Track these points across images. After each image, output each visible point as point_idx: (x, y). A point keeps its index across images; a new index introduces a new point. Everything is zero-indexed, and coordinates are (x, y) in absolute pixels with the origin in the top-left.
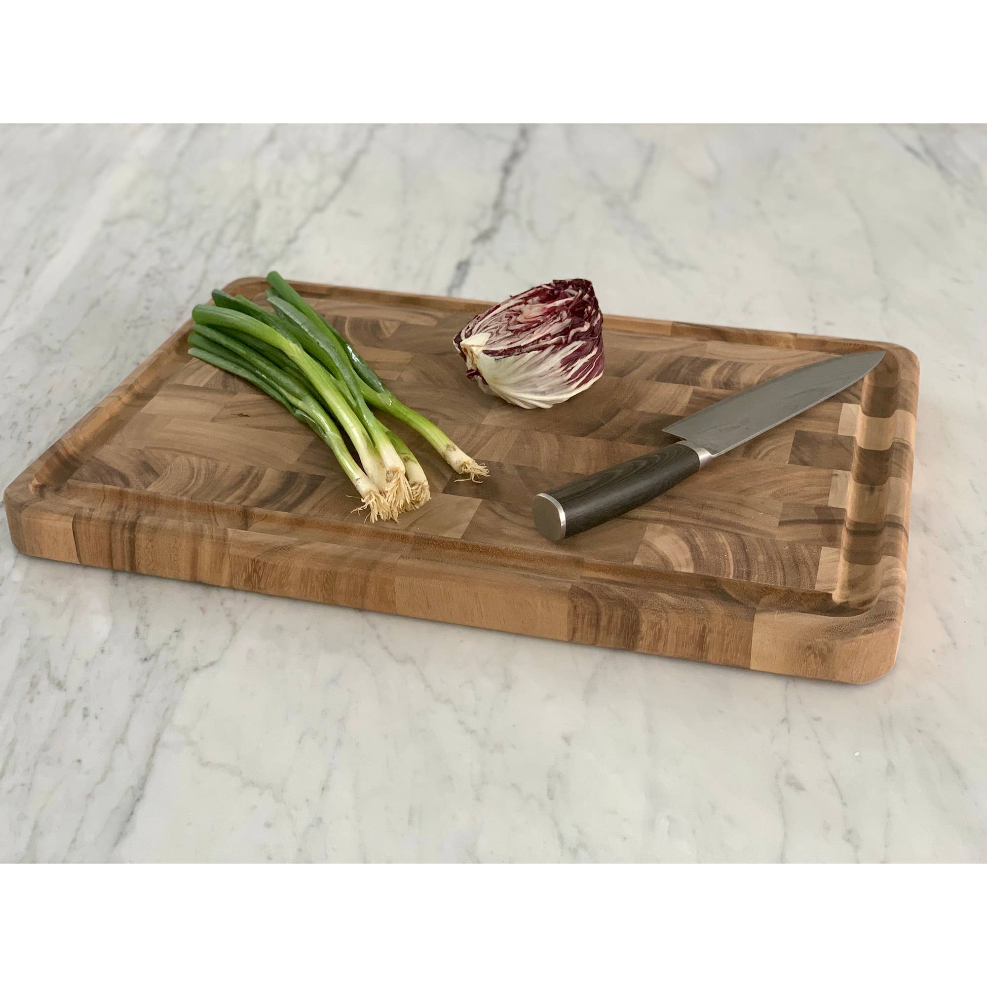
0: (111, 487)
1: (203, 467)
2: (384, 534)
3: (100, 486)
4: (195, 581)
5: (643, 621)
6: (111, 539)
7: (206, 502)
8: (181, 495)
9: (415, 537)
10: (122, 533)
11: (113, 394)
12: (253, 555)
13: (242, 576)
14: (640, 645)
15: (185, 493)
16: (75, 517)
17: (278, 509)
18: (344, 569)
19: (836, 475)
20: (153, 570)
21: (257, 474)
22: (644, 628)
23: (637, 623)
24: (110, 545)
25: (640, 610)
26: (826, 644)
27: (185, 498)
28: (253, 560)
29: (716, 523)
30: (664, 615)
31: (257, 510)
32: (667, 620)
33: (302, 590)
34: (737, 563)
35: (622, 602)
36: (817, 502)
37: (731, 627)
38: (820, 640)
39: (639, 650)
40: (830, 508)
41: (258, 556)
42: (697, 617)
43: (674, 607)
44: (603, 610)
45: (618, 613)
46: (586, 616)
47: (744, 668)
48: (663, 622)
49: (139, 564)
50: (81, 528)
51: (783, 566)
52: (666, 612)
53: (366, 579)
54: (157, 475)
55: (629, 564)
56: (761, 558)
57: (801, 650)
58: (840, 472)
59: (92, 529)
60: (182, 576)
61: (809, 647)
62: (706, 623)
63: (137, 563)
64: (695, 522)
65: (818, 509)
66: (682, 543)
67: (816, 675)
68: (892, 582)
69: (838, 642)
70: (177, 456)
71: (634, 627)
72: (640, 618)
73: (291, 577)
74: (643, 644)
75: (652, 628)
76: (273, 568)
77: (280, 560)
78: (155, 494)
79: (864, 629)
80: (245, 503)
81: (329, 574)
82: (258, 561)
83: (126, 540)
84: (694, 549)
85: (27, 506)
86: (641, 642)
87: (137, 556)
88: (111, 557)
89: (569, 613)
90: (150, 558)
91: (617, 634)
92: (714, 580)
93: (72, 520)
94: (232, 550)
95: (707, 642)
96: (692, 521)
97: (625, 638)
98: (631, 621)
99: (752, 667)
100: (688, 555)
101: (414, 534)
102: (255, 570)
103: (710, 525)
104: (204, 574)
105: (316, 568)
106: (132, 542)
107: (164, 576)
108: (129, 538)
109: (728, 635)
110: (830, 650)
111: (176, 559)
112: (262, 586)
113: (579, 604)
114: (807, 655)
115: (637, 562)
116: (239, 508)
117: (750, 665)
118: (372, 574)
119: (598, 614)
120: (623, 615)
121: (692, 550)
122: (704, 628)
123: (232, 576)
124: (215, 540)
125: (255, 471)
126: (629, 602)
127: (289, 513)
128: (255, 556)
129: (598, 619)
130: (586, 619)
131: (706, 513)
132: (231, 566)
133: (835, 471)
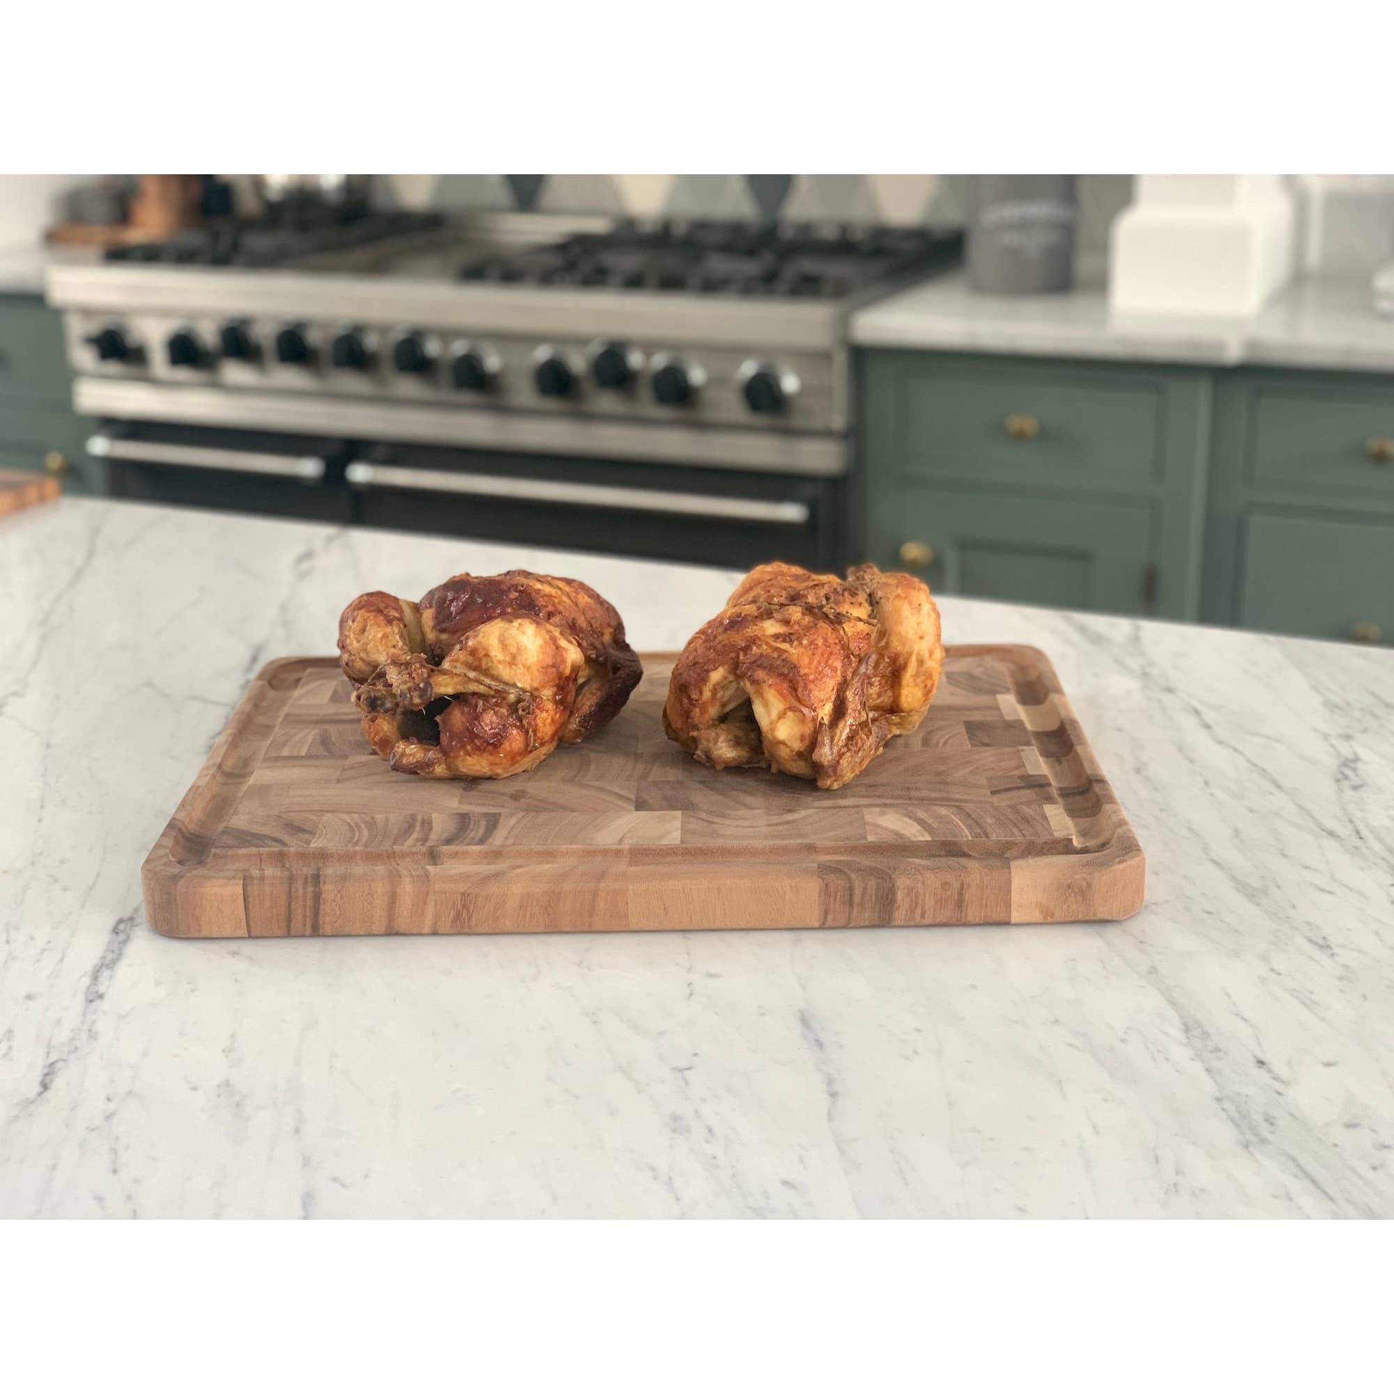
0: (267, 849)
1: (358, 820)
2: (594, 852)
3: (254, 850)
4: (392, 932)
5: (899, 889)
6: (291, 897)
7: (384, 849)
8: (353, 846)
9: (630, 849)
10: (304, 888)
11: (204, 773)
12: (463, 887)
13: (449, 916)
14: (897, 916)
15: (357, 843)
16: (244, 879)
17: (469, 845)
18: (569, 886)
19: (1023, 750)
20: (340, 927)
21: (423, 821)
22: (900, 896)
23: (892, 891)
24: (290, 904)
25: (893, 876)
26: (1084, 879)
27: (358, 848)
28: (463, 894)
29: (927, 800)
30: (920, 878)
31: (445, 848)
32: (923, 883)
33: (520, 919)
34: (969, 827)
35: (873, 871)
36: (1016, 772)
37: (989, 878)
38: (1077, 877)
39: (896, 923)
40: (1032, 776)
41: (469, 888)
42: (954, 873)
43: (927, 868)
44: (856, 885)
45: (873, 883)
46: (839, 894)
47: (1005, 923)
48: (920, 885)
49: (323, 922)
50: (254, 889)
51: (1014, 824)
52: (921, 874)
53: (595, 894)
54: (313, 833)
55: (864, 841)
56: (989, 820)
57: (1060, 890)
58: (1025, 748)
59: (268, 889)
60: (376, 928)
61: (1069, 886)
62: (964, 879)
63: (321, 923)
64: (909, 802)
65: (1021, 777)
66: (906, 819)
67: (1078, 916)
68: (1123, 823)
69: (1096, 875)
70: (322, 815)
71: (890, 896)
72: (896, 886)
73: (507, 906)
74: (900, 915)
75: (908, 895)
76: (487, 899)
77: (494, 889)
78: (322, 849)
79: (1119, 859)
80: (428, 844)
81: (552, 895)
82: (469, 894)
83: (310, 895)
84: (920, 822)
85: (182, 877)
86: (897, 912)
87: (321, 913)
88: (289, 920)
89: (820, 893)
90: (338, 912)
91: (872, 908)
92: (955, 843)
93: (242, 882)
94: (437, 887)
95: (966, 900)
96: (905, 802)
97: (880, 912)
98: (886, 891)
99: (1013, 920)
100: (919, 828)
101: (629, 846)
102: (464, 906)
103: (925, 802)
104: (402, 922)
105: (538, 890)
106: (317, 897)
107: (353, 933)
108: (313, 892)
109: (987, 887)
110: (1089, 886)
111: (369, 908)
112: (473, 923)
113: (830, 881)
114: (1067, 895)
115: (871, 838)
116: (424, 849)
117: (1010, 917)
118: (602, 885)
119: (851, 889)
120: (878, 885)
121: (920, 824)
122: (962, 884)
123: (437, 917)
124: (416, 879)
125: (419, 818)
126: (881, 870)
127: (483, 847)
128: (465, 888)
129: (851, 895)
130: (838, 897)
131: (914, 794)
132: (436, 906)
133: (1021, 748)
